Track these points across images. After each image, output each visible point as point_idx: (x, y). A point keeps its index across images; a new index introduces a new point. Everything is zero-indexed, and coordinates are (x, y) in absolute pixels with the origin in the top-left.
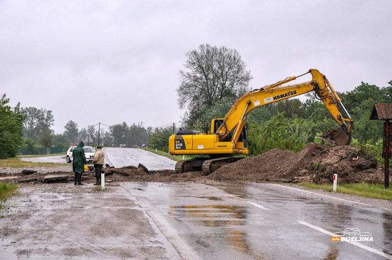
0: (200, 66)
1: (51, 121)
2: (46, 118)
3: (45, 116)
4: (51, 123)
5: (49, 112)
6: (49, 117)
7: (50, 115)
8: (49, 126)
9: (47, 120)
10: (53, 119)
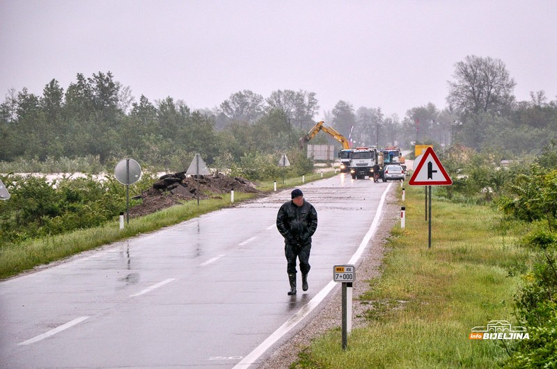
0: (467, 75)
1: (314, 108)
2: (307, 105)
3: (306, 100)
4: (315, 111)
5: (313, 94)
6: (312, 103)
7: (313, 99)
8: (312, 116)
9: (309, 108)
10: (318, 104)
